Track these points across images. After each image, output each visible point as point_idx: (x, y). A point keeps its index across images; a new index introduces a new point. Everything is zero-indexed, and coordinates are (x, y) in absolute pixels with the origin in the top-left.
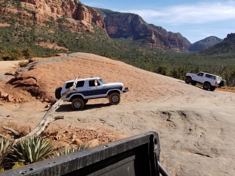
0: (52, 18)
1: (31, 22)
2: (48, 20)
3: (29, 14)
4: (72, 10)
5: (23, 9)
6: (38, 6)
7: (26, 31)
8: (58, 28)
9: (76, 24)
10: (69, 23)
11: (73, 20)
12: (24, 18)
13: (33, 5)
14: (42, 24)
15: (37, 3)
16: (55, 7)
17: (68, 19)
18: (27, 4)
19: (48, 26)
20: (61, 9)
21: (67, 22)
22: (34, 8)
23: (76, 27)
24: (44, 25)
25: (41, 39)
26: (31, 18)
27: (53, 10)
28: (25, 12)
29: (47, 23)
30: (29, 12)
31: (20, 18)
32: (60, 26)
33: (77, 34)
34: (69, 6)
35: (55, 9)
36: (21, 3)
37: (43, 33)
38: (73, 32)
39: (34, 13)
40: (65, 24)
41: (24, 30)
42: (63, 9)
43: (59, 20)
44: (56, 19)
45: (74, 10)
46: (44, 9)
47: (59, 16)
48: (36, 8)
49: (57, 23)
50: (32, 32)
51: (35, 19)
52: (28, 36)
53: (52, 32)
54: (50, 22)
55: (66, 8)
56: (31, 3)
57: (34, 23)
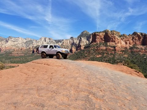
0: (126, 48)
1: (113, 52)
2: (124, 49)
3: (111, 48)
4: (140, 40)
5: (108, 46)
6: (117, 43)
7: (110, 58)
8: (130, 53)
9: (144, 48)
10: (138, 48)
11: (141, 46)
12: (109, 51)
13: (114, 43)
14: (119, 53)
15: (116, 41)
16: (127, 41)
17: (137, 46)
18: (111, 43)
19: (124, 53)
20: (131, 41)
21: (136, 48)
22: (114, 44)
23: (143, 50)
24: (121, 53)
25: (119, 61)
26: (113, 50)
27: (126, 43)
28: (110, 47)
29: (123, 51)
30: (112, 47)
31: (107, 51)
32: (132, 52)
33: (145, 55)
34: (137, 38)
35: (128, 42)
36: (108, 43)
37: (120, 57)
38: (142, 54)
39: (114, 47)
40: (135, 50)
41: (109, 57)
42: (133, 41)
43: (131, 48)
44: (129, 48)
45: (141, 40)
46: (121, 44)
47: (131, 46)
48: (116, 44)
49: (130, 50)
50: (113, 58)
51: (115, 50)
52: (111, 60)
53: (126, 56)
54: (125, 51)
55: (136, 39)
56: (113, 42)
57: (115, 52)
